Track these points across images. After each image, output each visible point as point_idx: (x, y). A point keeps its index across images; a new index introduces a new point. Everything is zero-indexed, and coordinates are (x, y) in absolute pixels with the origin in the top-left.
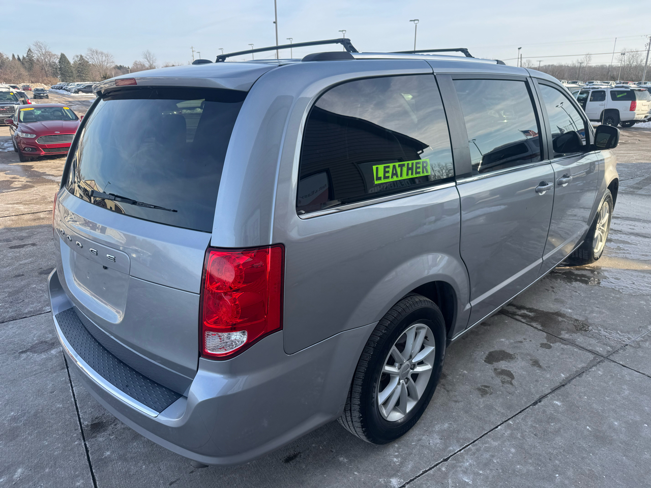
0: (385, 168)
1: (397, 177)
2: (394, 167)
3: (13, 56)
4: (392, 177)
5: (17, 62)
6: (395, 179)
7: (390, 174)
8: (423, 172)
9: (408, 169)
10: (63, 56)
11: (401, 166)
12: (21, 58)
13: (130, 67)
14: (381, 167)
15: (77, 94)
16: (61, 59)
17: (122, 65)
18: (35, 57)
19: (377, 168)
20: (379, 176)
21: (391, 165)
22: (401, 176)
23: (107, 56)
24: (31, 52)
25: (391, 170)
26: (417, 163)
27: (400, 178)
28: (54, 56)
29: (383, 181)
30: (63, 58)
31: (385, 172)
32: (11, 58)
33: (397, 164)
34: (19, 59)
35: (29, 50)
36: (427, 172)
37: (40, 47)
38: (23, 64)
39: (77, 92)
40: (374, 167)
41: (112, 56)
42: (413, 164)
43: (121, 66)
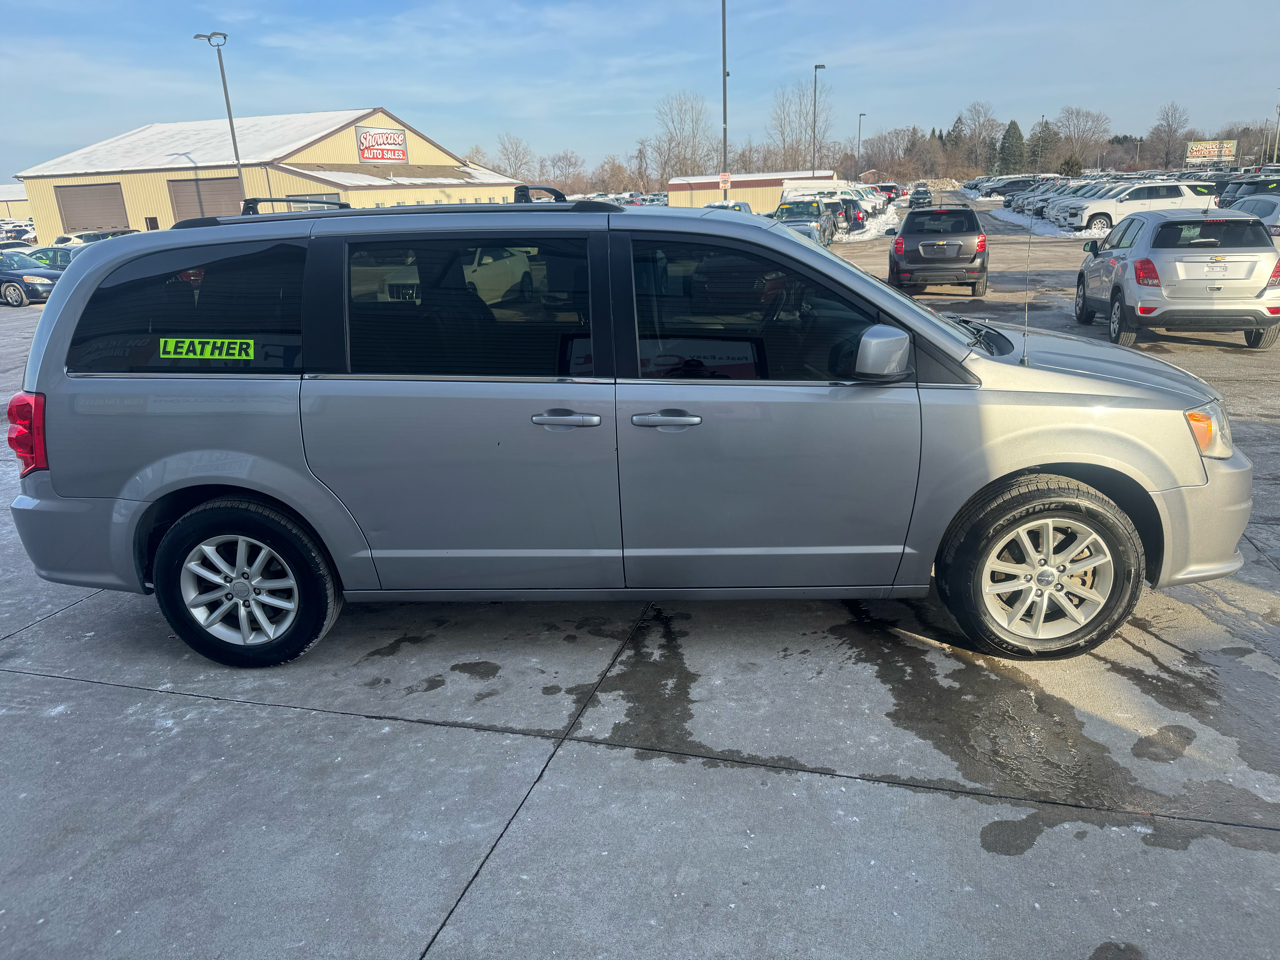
0: (177, 342)
1: (195, 354)
2: (192, 343)
3: (934, 131)
4: (187, 354)
5: (937, 143)
6: (191, 356)
7: (184, 351)
8: (240, 354)
9: (214, 347)
10: (1013, 125)
11: (203, 344)
12: (944, 133)
13: (1144, 138)
14: (172, 343)
15: (988, 199)
16: (1007, 131)
17: (1128, 135)
18: (967, 132)
19: (166, 342)
20: (168, 349)
21: (188, 341)
22: (202, 353)
23: (1097, 119)
24: (962, 123)
25: (186, 346)
26: (229, 343)
27: (199, 357)
28: (1000, 126)
29: (172, 356)
30: (1013, 129)
31: (177, 347)
32: (928, 136)
33: (196, 341)
34: (941, 137)
35: (959, 119)
36: (247, 354)
37: (978, 112)
38: (944, 144)
39: (988, 194)
40: (162, 341)
41: (1107, 119)
42: (223, 343)
43: (1125, 137)
